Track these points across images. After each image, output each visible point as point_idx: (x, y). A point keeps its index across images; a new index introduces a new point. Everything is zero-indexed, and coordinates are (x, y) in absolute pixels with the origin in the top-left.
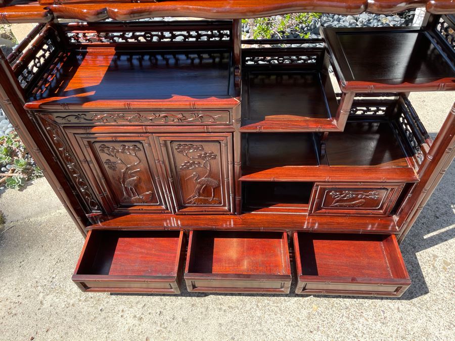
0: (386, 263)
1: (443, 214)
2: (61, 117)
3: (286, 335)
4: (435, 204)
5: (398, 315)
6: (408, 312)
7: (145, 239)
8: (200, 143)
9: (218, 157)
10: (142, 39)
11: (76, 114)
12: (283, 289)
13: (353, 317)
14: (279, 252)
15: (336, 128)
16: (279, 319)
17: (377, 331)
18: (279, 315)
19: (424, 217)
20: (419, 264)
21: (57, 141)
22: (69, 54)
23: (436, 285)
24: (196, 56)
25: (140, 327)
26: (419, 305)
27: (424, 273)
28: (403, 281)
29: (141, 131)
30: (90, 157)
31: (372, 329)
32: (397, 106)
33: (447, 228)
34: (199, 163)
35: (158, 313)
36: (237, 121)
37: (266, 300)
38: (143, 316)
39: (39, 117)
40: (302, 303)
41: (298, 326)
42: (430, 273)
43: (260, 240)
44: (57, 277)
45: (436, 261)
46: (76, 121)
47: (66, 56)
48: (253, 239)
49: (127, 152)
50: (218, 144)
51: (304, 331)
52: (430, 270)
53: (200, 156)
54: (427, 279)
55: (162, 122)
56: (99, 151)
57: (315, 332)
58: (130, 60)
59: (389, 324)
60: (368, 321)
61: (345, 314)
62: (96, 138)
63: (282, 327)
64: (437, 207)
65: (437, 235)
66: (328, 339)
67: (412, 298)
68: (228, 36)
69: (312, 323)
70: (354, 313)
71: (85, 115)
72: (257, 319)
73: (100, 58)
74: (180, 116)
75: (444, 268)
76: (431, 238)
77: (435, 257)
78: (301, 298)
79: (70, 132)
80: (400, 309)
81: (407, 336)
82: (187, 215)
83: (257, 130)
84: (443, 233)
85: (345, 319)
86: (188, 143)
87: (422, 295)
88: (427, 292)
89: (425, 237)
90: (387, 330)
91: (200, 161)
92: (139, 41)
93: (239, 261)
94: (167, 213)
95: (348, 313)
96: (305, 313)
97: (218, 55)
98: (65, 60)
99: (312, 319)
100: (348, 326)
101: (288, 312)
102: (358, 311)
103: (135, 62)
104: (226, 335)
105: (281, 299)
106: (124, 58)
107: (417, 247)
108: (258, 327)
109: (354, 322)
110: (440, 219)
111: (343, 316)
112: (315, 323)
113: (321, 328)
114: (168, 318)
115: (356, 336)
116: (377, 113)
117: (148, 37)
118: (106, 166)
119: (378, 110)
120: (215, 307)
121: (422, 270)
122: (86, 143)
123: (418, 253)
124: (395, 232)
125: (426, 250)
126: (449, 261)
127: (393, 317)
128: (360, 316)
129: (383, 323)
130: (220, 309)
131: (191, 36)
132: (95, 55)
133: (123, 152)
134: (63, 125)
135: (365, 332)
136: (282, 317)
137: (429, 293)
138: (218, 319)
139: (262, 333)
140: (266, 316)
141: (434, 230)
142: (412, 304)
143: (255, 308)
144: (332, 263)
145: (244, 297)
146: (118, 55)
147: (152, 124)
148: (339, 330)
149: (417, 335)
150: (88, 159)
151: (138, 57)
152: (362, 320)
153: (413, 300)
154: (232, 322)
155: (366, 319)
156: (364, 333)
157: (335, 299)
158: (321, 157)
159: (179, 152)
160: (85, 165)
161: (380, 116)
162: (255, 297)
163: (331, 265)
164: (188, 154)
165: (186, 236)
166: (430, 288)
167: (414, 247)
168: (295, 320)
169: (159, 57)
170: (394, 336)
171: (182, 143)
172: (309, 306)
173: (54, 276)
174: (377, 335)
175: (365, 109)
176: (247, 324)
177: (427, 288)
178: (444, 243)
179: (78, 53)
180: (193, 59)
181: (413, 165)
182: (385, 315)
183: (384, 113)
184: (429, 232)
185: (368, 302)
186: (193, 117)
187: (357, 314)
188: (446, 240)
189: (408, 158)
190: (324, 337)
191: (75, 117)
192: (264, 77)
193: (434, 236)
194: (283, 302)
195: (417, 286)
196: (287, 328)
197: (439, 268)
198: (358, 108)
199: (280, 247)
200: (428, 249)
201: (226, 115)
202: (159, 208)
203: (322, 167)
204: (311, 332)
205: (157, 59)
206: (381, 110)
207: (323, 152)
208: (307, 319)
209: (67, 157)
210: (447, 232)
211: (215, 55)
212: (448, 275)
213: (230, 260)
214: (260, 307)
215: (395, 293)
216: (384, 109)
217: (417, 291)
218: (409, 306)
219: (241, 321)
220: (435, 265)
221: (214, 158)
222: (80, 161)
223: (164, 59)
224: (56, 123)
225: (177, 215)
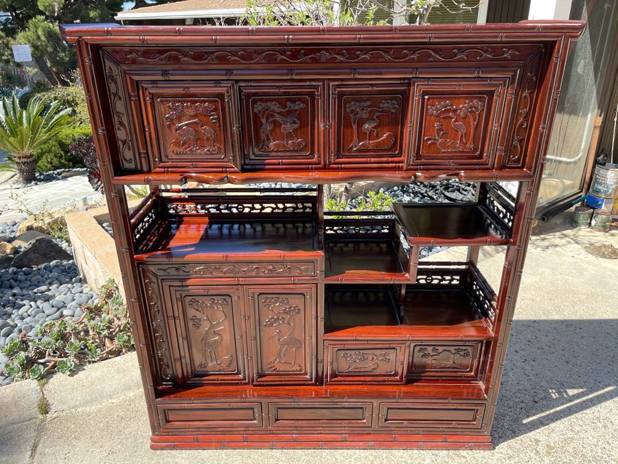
1: (542, 399)
2: (162, 270)
4: (533, 388)
8: (286, 296)
10: (235, 211)
15: (409, 280)
19: (522, 402)
21: (151, 294)
24: (281, 225)
29: (233, 283)
30: (178, 312)
32: (469, 275)
33: (548, 412)
34: (284, 318)
36: (321, 271)
39: (142, 269)
45: (538, 445)
46: (176, 273)
49: (215, 307)
50: (302, 296)
52: (532, 455)
53: (285, 312)
55: (254, 273)
56: (188, 306)
58: (220, 229)
62: (188, 291)
64: (535, 392)
65: (537, 419)
68: (310, 208)
71: (184, 267)
73: (193, 226)
74: (271, 267)
75: (548, 452)
76: (531, 423)
77: (537, 441)
79: (166, 284)
82: (266, 385)
83: (339, 282)
84: (543, 417)
86: (274, 296)
89: (524, 422)
91: (284, 316)
92: (232, 212)
94: (245, 384)
97: (301, 225)
103: (225, 231)
106: (215, 227)
107: (517, 432)
110: (540, 404)
116: (452, 283)
117: (240, 208)
118: (190, 324)
119: (452, 279)
122: (178, 296)
125: (527, 435)
126: (553, 445)
131: (278, 208)
132: (190, 223)
133: (211, 307)
134: (161, 278)
141: (534, 415)
146: (210, 224)
147: (244, 276)
150: (176, 314)
151: (228, 225)
158: (401, 318)
159: (265, 306)
160: (172, 322)
161: (455, 286)
164: (273, 308)
167: (514, 432)
169: (248, 226)
171: (269, 296)
175: (440, 277)
178: (546, 427)
179: (174, 223)
180: (278, 229)
181: (488, 325)
183: (458, 282)
184: (528, 417)
186: (281, 268)
188: (548, 424)
189: (483, 319)
191: (175, 269)
192: (342, 245)
193: (534, 420)
197: (543, 452)
198: (433, 277)
200: (529, 434)
201: (310, 266)
202: (236, 377)
203: (402, 326)
205: (245, 228)
206: (455, 279)
207: (402, 314)
209: (155, 312)
210: (548, 416)
211: (298, 225)
212: (552, 459)
216: (458, 278)
220: (538, 449)
221: (298, 313)
222: (167, 317)
223: (252, 227)
224: (155, 275)
225: (255, 386)
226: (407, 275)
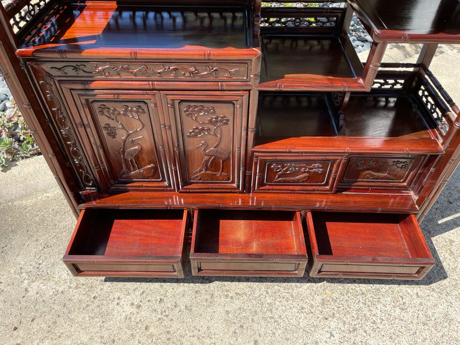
0: (404, 245)
1: (456, 200)
2: (57, 68)
3: (299, 322)
5: (418, 301)
6: (428, 298)
7: (144, 221)
8: (212, 105)
9: (230, 123)
11: (74, 64)
12: (296, 272)
13: (370, 303)
14: (290, 235)
15: (361, 87)
16: (291, 306)
17: (397, 317)
18: (290, 302)
19: (437, 202)
20: (435, 249)
21: (51, 99)
22: (66, 7)
23: (454, 269)
24: (206, 14)
25: (139, 315)
26: (439, 290)
27: (441, 258)
28: (426, 261)
29: (147, 87)
30: (87, 120)
31: (391, 316)
32: (416, 78)
34: (209, 129)
35: (158, 301)
36: (255, 75)
37: (276, 286)
38: (141, 304)
39: (32, 67)
40: (314, 289)
41: (312, 313)
42: (447, 258)
43: (269, 222)
44: (44, 263)
45: (452, 245)
46: (74, 73)
47: (62, 9)
48: (262, 221)
49: (129, 114)
50: (231, 105)
51: (318, 318)
52: (447, 255)
53: (210, 121)
54: (444, 264)
55: (172, 76)
56: (97, 113)
57: (330, 319)
58: (133, 18)
59: (408, 310)
60: (386, 307)
61: (361, 300)
62: (95, 95)
63: (294, 314)
64: (449, 193)
65: (452, 220)
66: (344, 326)
67: (431, 283)
69: (327, 310)
70: (371, 299)
71: (84, 65)
72: (267, 306)
73: (100, 13)
74: (192, 69)
76: (446, 223)
77: (451, 242)
78: (314, 284)
79: (66, 87)
80: (420, 294)
81: (428, 322)
82: (192, 192)
83: (277, 89)
85: (361, 305)
86: (198, 104)
87: (440, 280)
88: (445, 277)
89: (440, 222)
90: (407, 316)
91: (210, 126)
93: (247, 243)
94: (171, 191)
95: (364, 298)
96: (318, 299)
97: (231, 14)
98: (61, 12)
99: (326, 306)
100: (365, 312)
101: (301, 298)
102: (375, 297)
103: (139, 21)
104: (234, 323)
105: (292, 285)
106: (126, 15)
107: (432, 232)
108: (269, 314)
109: (372, 309)
110: (454, 205)
111: (359, 302)
112: (330, 310)
113: (337, 315)
114: (169, 305)
115: (374, 322)
116: (395, 87)
118: (105, 132)
119: (396, 83)
120: (221, 294)
121: (439, 255)
122: (84, 102)
123: (433, 238)
124: (415, 211)
125: (442, 235)
127: (412, 302)
128: (378, 301)
129: (403, 309)
130: (227, 296)
132: (95, 9)
133: (125, 115)
134: (58, 79)
135: (384, 318)
136: (294, 304)
137: (448, 279)
138: (225, 306)
139: (273, 320)
140: (277, 303)
141: (449, 215)
142: (431, 290)
143: (264, 294)
144: (348, 246)
145: (252, 283)
146: (120, 10)
147: (160, 79)
148: (355, 316)
149: (439, 321)
150: (86, 122)
151: (142, 13)
152: (379, 306)
153: (432, 285)
154: (240, 309)
155: (384, 305)
156: (383, 320)
157: (350, 285)
158: (339, 128)
159: (188, 115)
160: (82, 130)
161: (398, 90)
162: (264, 283)
163: (346, 247)
164: (197, 118)
165: (190, 217)
166: (448, 273)
167: (430, 232)
168: (308, 307)
169: (165, 15)
170: (414, 323)
171: (192, 104)
172: (323, 292)
173: (41, 262)
174: (397, 321)
175: (382, 81)
176: (256, 311)
177: (445, 273)
179: (75, 8)
180: (202, 19)
181: (437, 137)
182: (404, 300)
183: (401, 87)
184: (443, 217)
185: (385, 288)
186: (206, 70)
187: (374, 299)
189: (430, 130)
190: (340, 325)
191: (73, 68)
193: (449, 221)
194: (295, 288)
195: (435, 271)
196: (300, 315)
197: (457, 253)
198: (375, 81)
199: (292, 230)
200: (443, 234)
201: (243, 68)
202: (161, 184)
203: (340, 138)
204: (326, 319)
205: (162, 18)
206: (398, 83)
207: (341, 123)
208: (321, 305)
209: (60, 120)
213: (237, 243)
214: (270, 293)
215: (416, 275)
216: (402, 81)
217: (436, 276)
218: (429, 292)
219: (250, 308)
220: (452, 249)
221: (226, 124)
222: (76, 124)
223: (171, 16)
224: (50, 76)
225: (180, 192)
226: (361, 81)
